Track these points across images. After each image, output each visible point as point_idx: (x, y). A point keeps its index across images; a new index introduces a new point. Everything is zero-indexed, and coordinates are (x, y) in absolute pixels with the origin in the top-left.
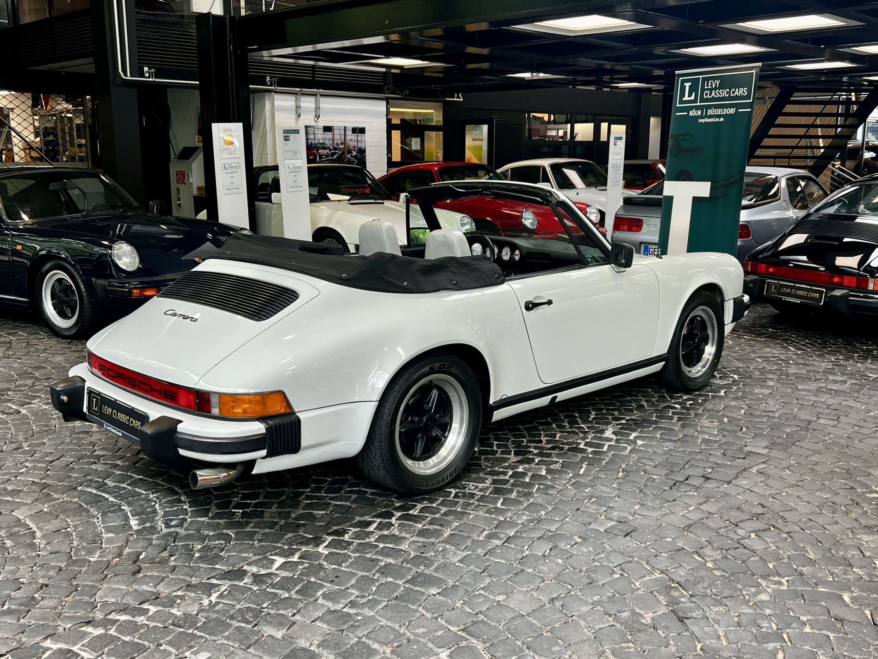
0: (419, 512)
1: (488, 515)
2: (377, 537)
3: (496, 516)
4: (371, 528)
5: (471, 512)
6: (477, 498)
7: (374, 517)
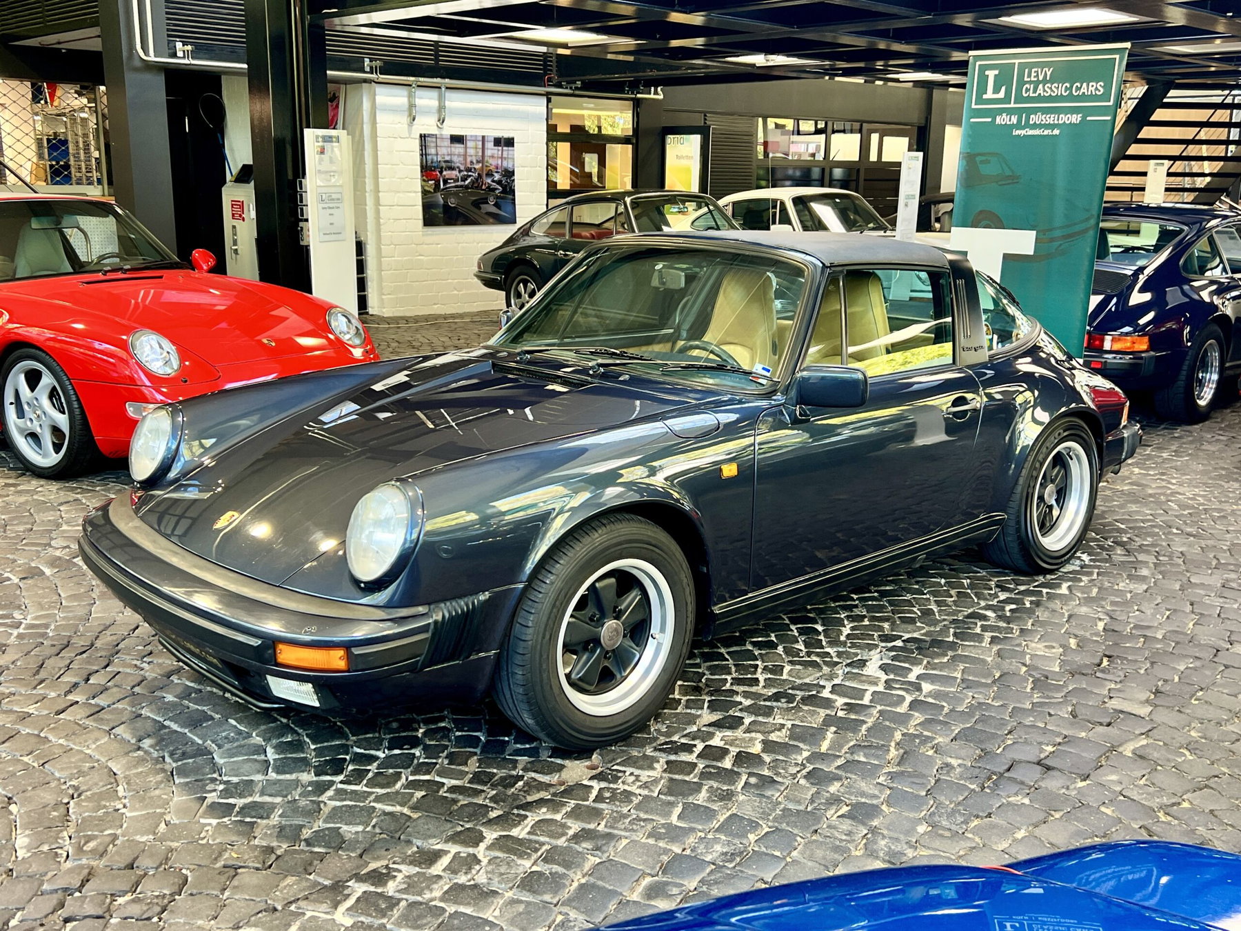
0: (529, 833)
1: (651, 841)
2: (446, 888)
3: (667, 844)
4: (438, 868)
5: (623, 833)
6: (636, 801)
7: (446, 841)
